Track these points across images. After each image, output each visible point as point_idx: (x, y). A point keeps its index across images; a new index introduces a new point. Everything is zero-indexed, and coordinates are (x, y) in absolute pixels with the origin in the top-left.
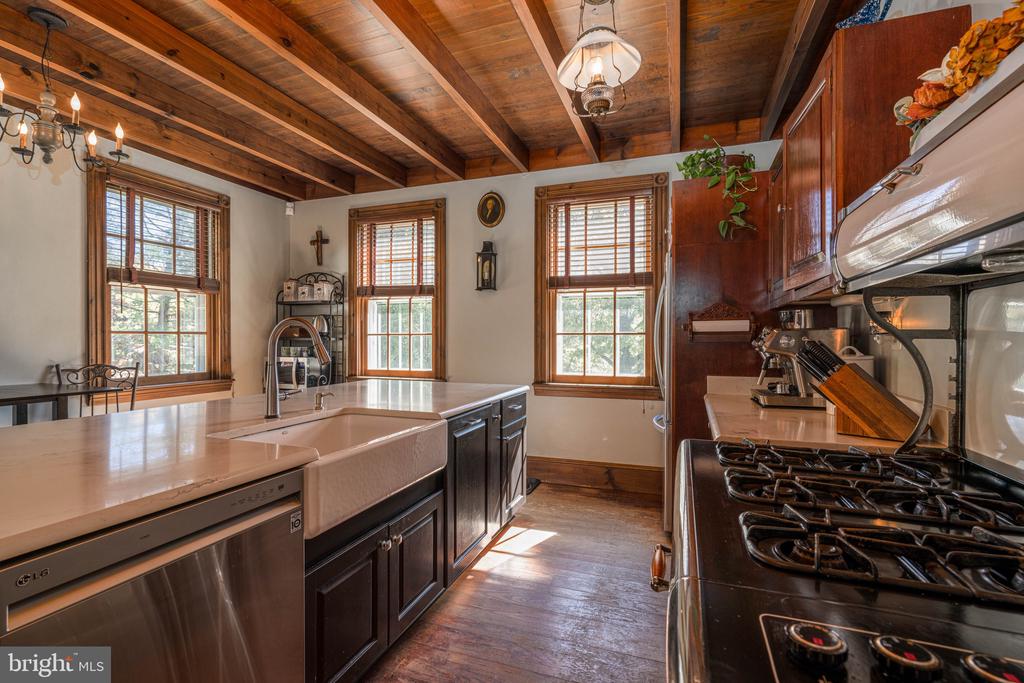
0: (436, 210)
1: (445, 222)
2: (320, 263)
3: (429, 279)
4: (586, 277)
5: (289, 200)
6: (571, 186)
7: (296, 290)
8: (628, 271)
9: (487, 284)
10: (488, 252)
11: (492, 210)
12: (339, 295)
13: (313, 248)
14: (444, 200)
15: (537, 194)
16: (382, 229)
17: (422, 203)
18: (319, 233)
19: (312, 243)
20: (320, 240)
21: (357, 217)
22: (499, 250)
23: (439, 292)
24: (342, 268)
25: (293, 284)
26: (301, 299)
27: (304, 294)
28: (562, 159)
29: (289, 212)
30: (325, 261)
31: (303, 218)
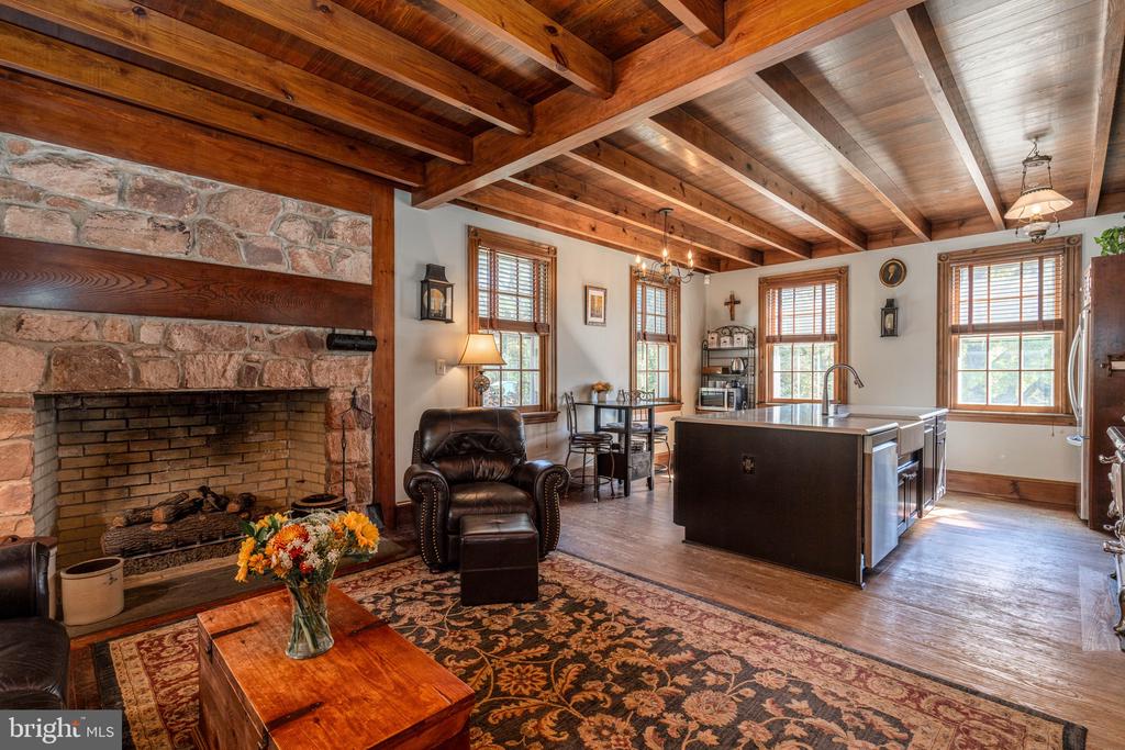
0: (841, 276)
1: (847, 285)
2: (732, 319)
3: (832, 329)
4: (988, 325)
5: (706, 273)
6: (975, 251)
7: (719, 339)
8: (1037, 319)
9: (889, 333)
10: (890, 307)
11: (893, 274)
12: (752, 342)
13: (727, 308)
14: (847, 267)
15: (939, 258)
16: (787, 293)
17: (827, 271)
18: (732, 297)
19: (726, 304)
20: (733, 302)
21: (766, 284)
22: (900, 304)
23: (841, 339)
24: (753, 322)
25: (715, 336)
26: (723, 346)
27: (726, 342)
28: (964, 229)
29: (707, 282)
30: (737, 317)
31: (719, 286)
